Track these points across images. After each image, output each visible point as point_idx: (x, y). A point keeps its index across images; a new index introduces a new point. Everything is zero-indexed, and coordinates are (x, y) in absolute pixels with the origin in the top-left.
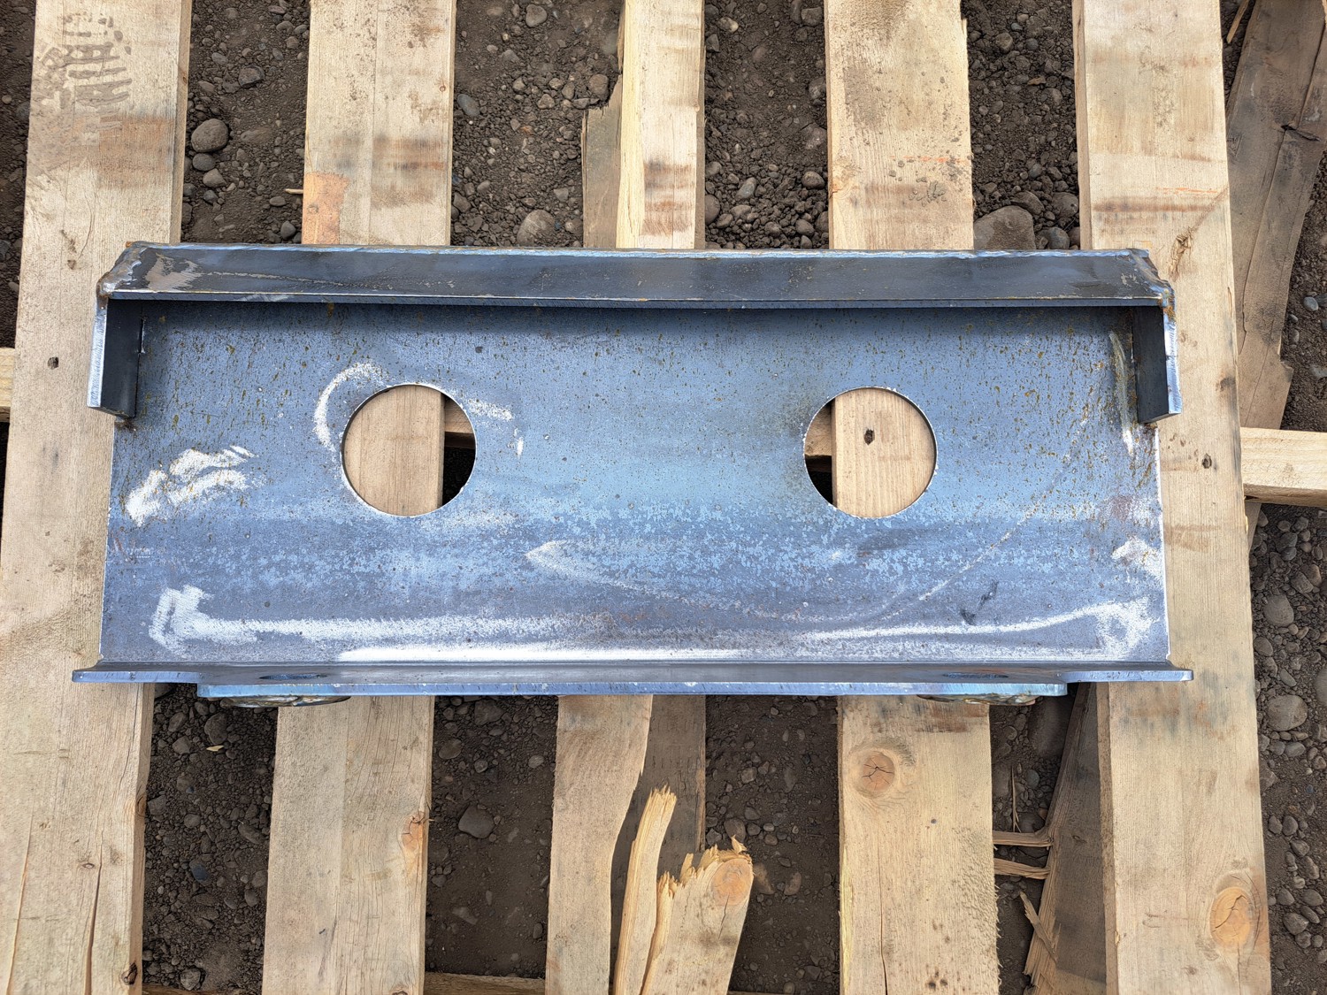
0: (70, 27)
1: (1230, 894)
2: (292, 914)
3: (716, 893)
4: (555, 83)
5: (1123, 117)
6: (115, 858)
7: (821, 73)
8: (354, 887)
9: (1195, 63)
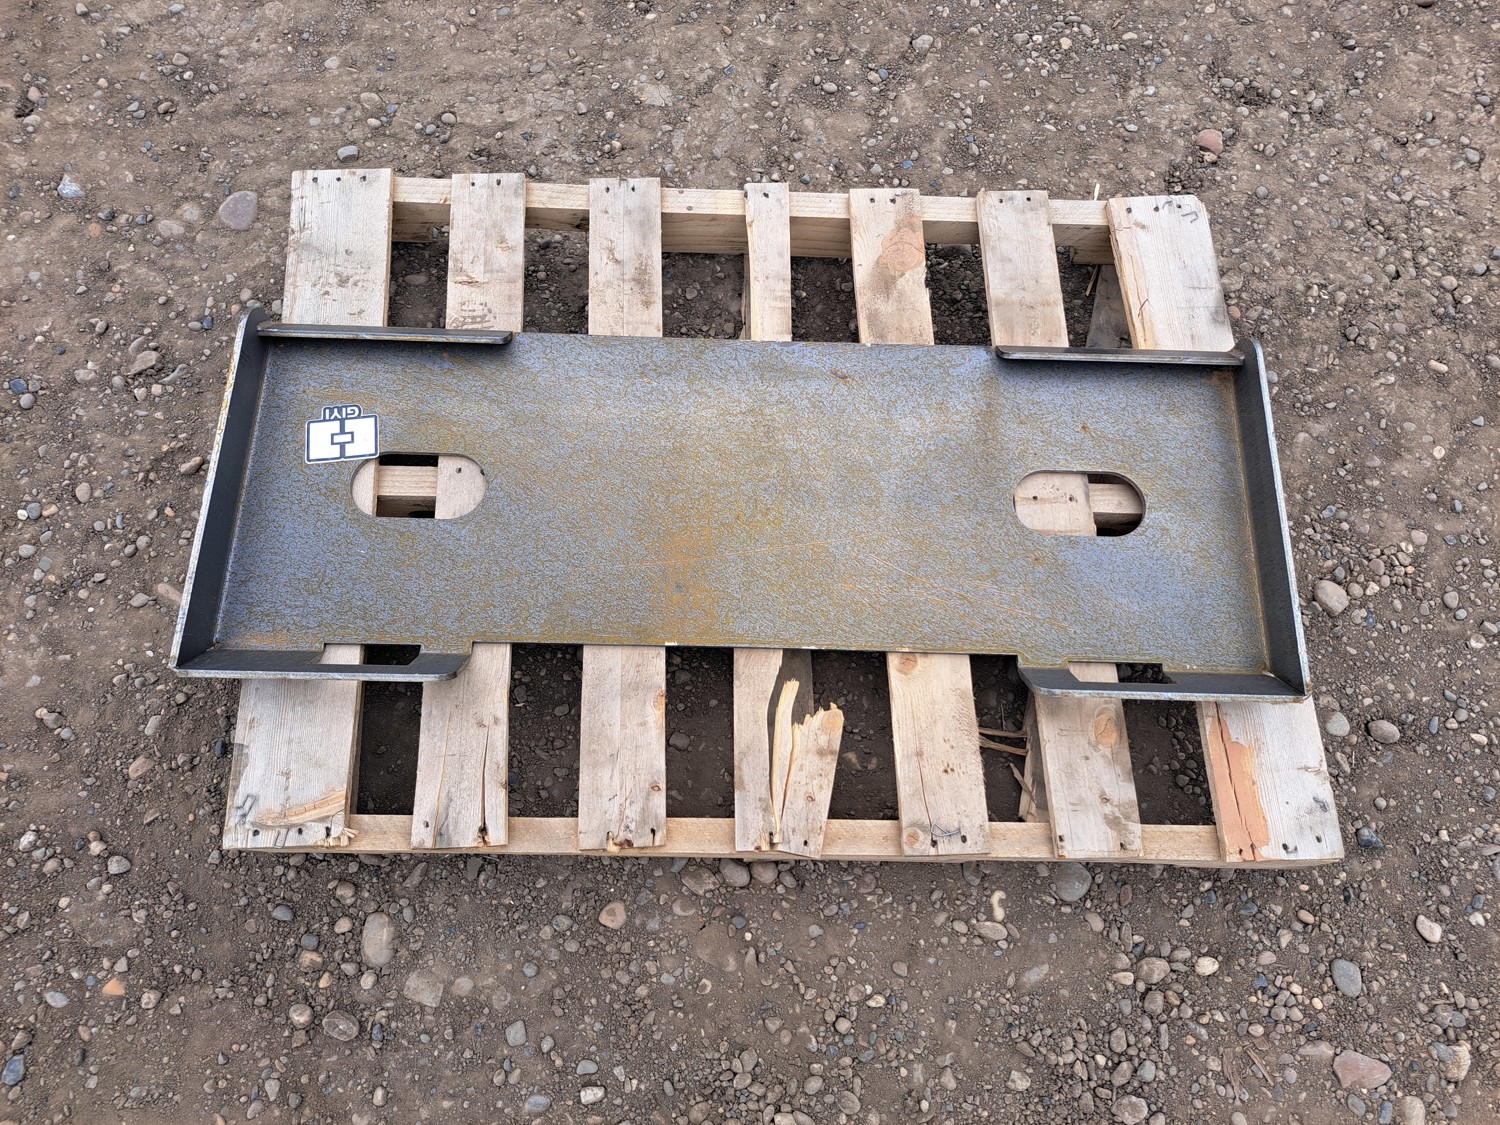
0: (464, 307)
1: (1104, 717)
2: (594, 746)
3: (823, 728)
4: (705, 328)
5: (1013, 332)
6: (496, 721)
7: (855, 317)
8: (628, 731)
9: (1049, 304)
